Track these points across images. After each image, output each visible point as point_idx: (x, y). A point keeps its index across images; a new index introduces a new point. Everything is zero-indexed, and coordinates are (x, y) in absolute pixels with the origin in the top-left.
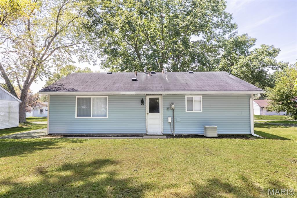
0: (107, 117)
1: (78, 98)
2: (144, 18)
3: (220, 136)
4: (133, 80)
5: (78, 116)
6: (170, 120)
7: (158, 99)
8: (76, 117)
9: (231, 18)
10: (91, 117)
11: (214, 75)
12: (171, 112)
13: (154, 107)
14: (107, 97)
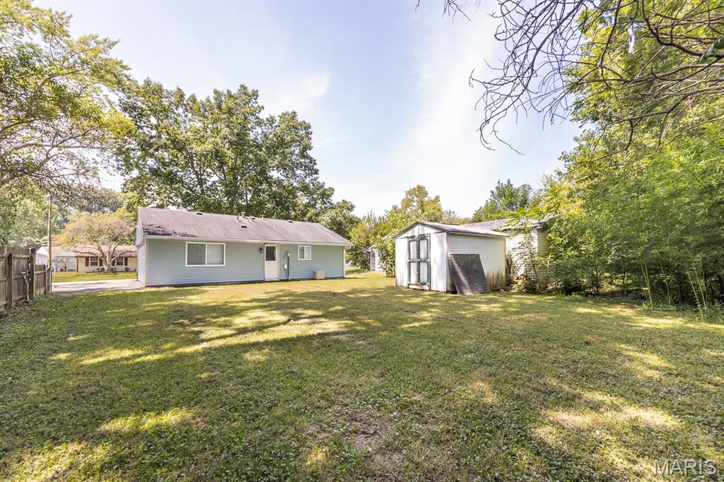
0: (224, 265)
1: (188, 244)
2: (203, 147)
3: (326, 279)
4: (243, 227)
5: (188, 264)
6: (286, 267)
7: (275, 247)
8: (187, 265)
9: (316, 164)
10: (206, 265)
11: (312, 227)
12: (286, 260)
13: (270, 255)
14: (224, 244)
